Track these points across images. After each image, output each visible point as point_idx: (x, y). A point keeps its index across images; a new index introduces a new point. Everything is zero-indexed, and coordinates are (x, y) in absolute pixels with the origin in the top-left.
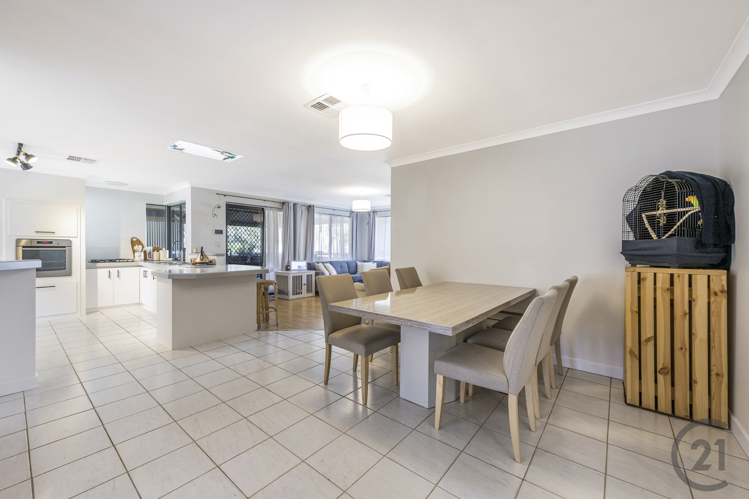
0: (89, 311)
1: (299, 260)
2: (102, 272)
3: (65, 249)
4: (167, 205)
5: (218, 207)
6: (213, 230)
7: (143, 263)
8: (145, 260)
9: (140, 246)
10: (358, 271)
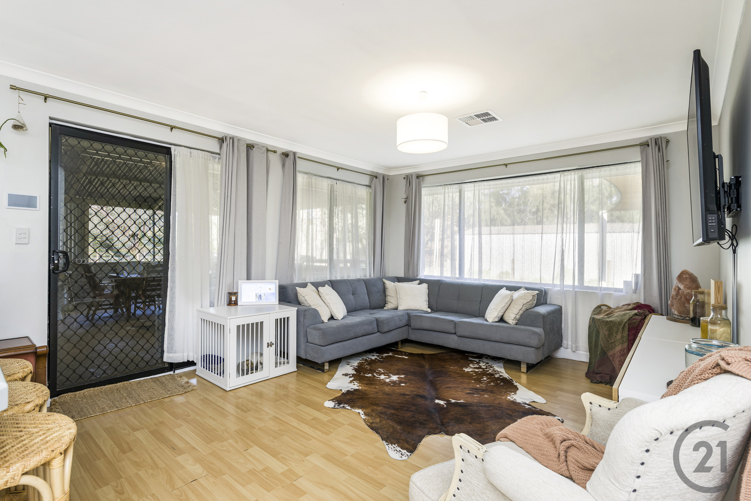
10: (389, 301)
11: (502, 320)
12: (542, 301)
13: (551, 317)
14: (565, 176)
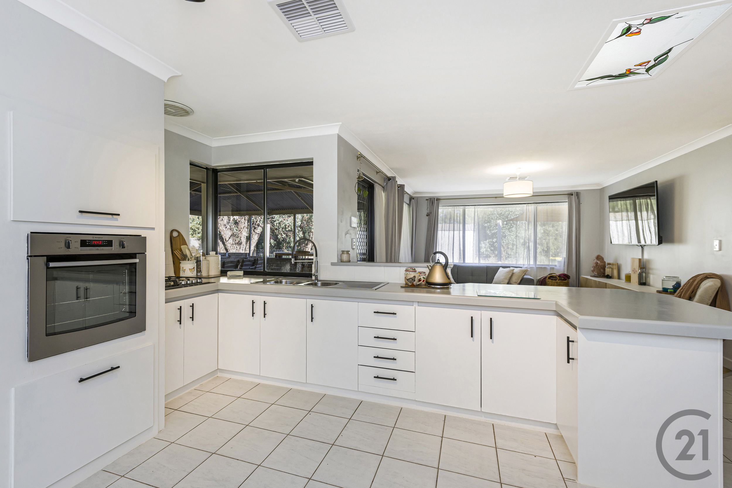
3: (135, 260)
4: (215, 167)
6: (351, 218)
14: (529, 206)
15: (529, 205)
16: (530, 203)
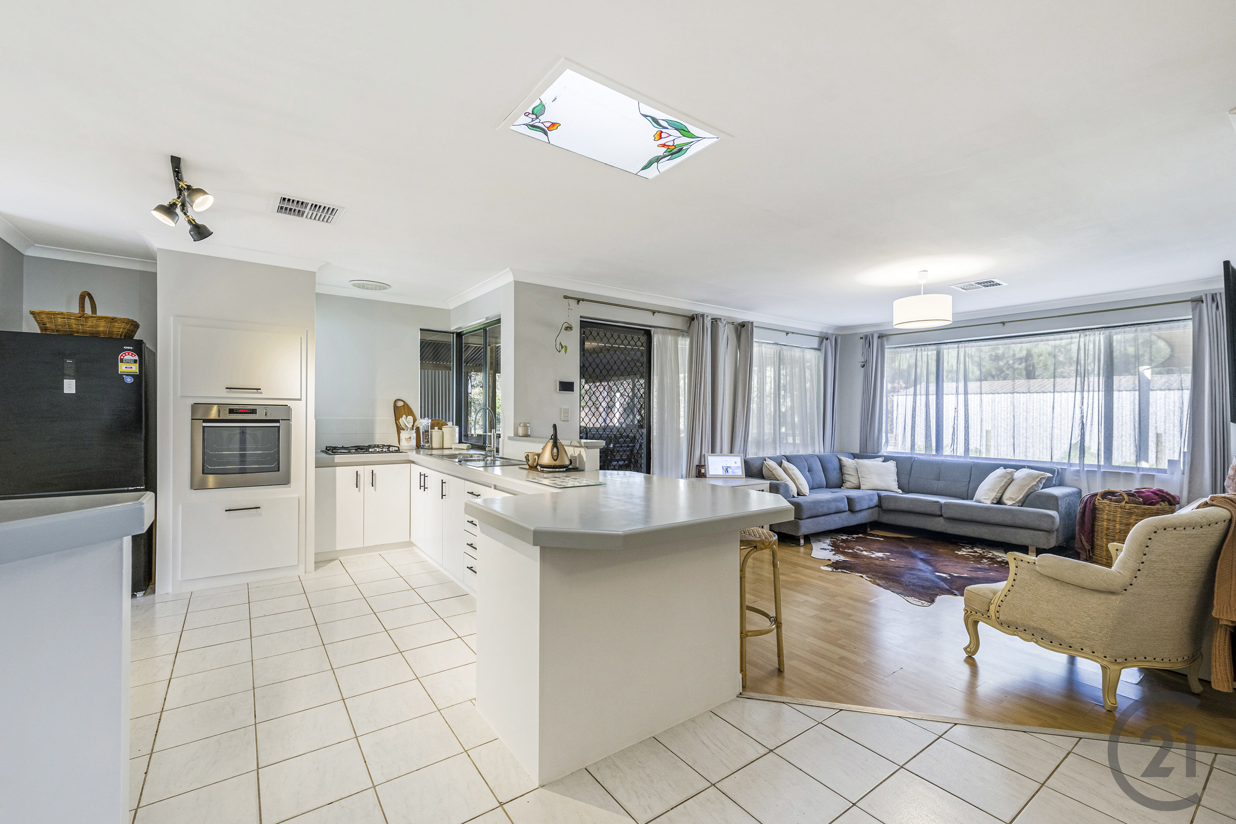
0: (321, 561)
1: (721, 452)
2: (344, 475)
3: (278, 424)
4: (456, 331)
5: (566, 329)
6: (556, 381)
7: (413, 455)
8: (418, 446)
9: (410, 418)
10: (847, 479)
11: (1000, 501)
12: (1054, 482)
13: (1067, 500)
14: (1086, 335)
15: (1088, 333)
16: (1088, 329)
